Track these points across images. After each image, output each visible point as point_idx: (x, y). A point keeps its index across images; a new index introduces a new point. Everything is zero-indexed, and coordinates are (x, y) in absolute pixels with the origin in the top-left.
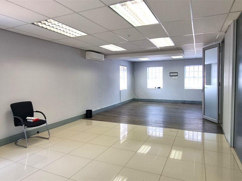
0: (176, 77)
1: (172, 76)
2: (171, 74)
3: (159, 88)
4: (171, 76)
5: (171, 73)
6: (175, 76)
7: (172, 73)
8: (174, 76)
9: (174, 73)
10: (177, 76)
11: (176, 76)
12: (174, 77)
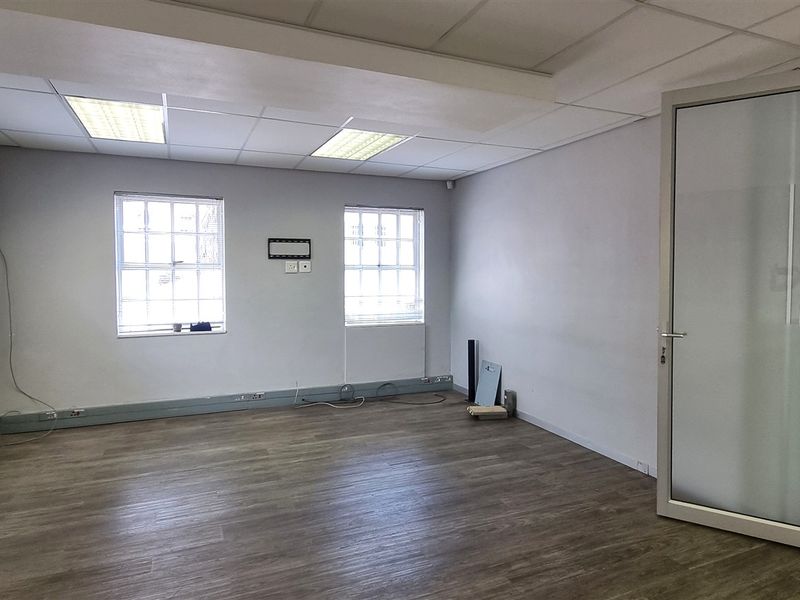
0: (302, 263)
1: (281, 257)
2: (278, 249)
3: (204, 327)
4: (275, 257)
5: (275, 240)
6: (299, 257)
7: (281, 240)
8: (292, 257)
9: (293, 241)
10: (308, 257)
11: (304, 258)
12: (290, 264)
